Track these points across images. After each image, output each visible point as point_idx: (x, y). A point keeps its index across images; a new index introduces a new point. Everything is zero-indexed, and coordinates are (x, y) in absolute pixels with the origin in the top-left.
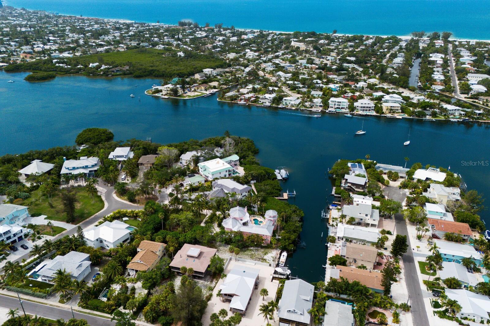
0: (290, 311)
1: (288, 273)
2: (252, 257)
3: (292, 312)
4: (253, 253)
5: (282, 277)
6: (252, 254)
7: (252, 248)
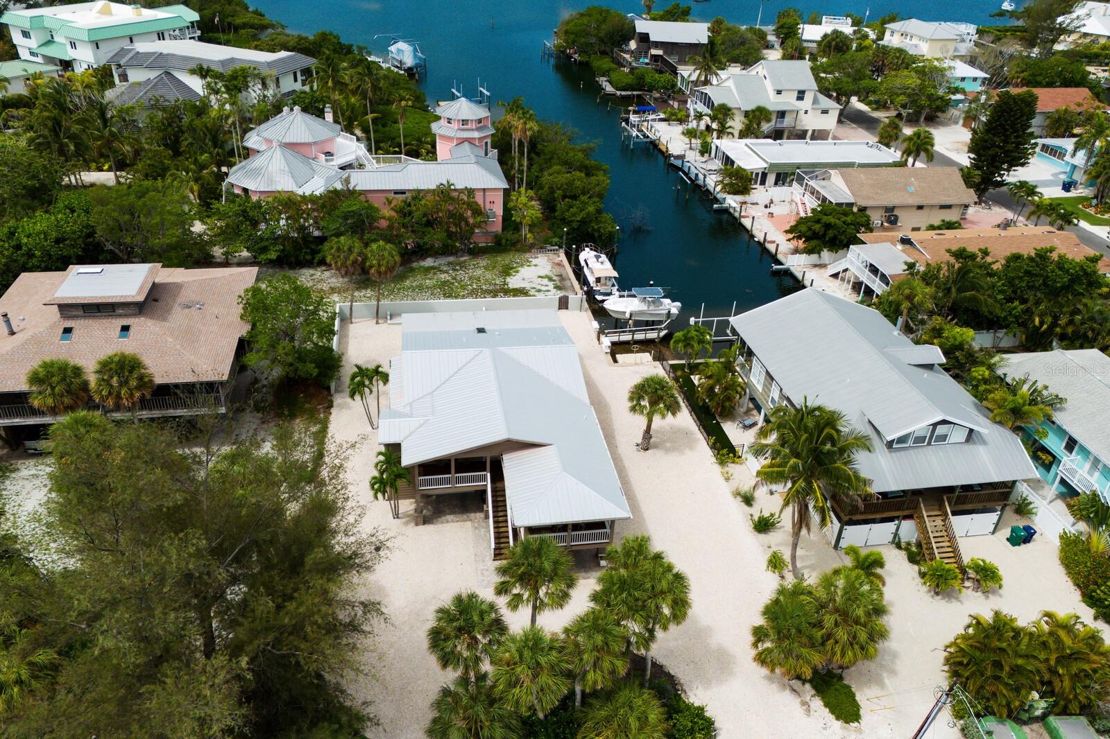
0: (902, 440)
1: (675, 311)
2: (448, 291)
3: (919, 440)
4: (443, 276)
5: (652, 335)
6: (445, 283)
7: (429, 262)
